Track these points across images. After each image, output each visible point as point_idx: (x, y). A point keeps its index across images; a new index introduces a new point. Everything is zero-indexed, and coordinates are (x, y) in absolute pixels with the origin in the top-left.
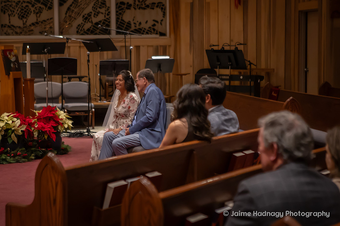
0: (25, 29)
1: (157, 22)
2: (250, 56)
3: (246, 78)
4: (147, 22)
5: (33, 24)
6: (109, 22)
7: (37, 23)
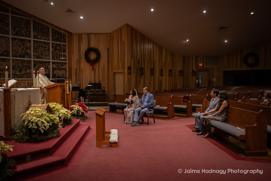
0: (21, 76)
1: (64, 74)
2: (103, 85)
3: (102, 91)
4: (61, 74)
5: (24, 74)
6: (50, 74)
7: (25, 74)
